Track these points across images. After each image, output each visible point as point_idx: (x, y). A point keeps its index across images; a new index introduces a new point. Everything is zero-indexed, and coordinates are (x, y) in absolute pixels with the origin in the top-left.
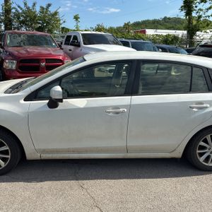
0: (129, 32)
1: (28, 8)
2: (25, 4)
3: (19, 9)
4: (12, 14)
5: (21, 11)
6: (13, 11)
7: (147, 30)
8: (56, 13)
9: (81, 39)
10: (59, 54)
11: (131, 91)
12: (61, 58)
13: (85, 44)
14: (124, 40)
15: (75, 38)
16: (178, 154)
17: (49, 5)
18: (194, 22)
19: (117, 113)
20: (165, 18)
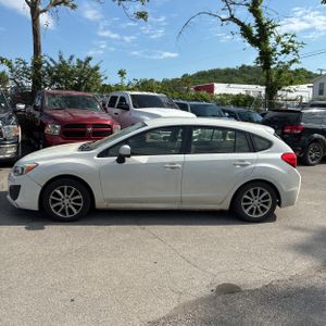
0: (188, 90)
1: (64, 62)
2: (61, 58)
3: (51, 63)
4: (43, 69)
5: (53, 65)
6: (45, 65)
7: (215, 85)
8: (97, 68)
9: (130, 101)
10: (106, 118)
11: (185, 150)
12: (108, 123)
13: (135, 107)
14: (181, 101)
15: (123, 99)
16: (226, 206)
17: (90, 59)
18: (274, 79)
19: (173, 168)
20: (243, 66)
